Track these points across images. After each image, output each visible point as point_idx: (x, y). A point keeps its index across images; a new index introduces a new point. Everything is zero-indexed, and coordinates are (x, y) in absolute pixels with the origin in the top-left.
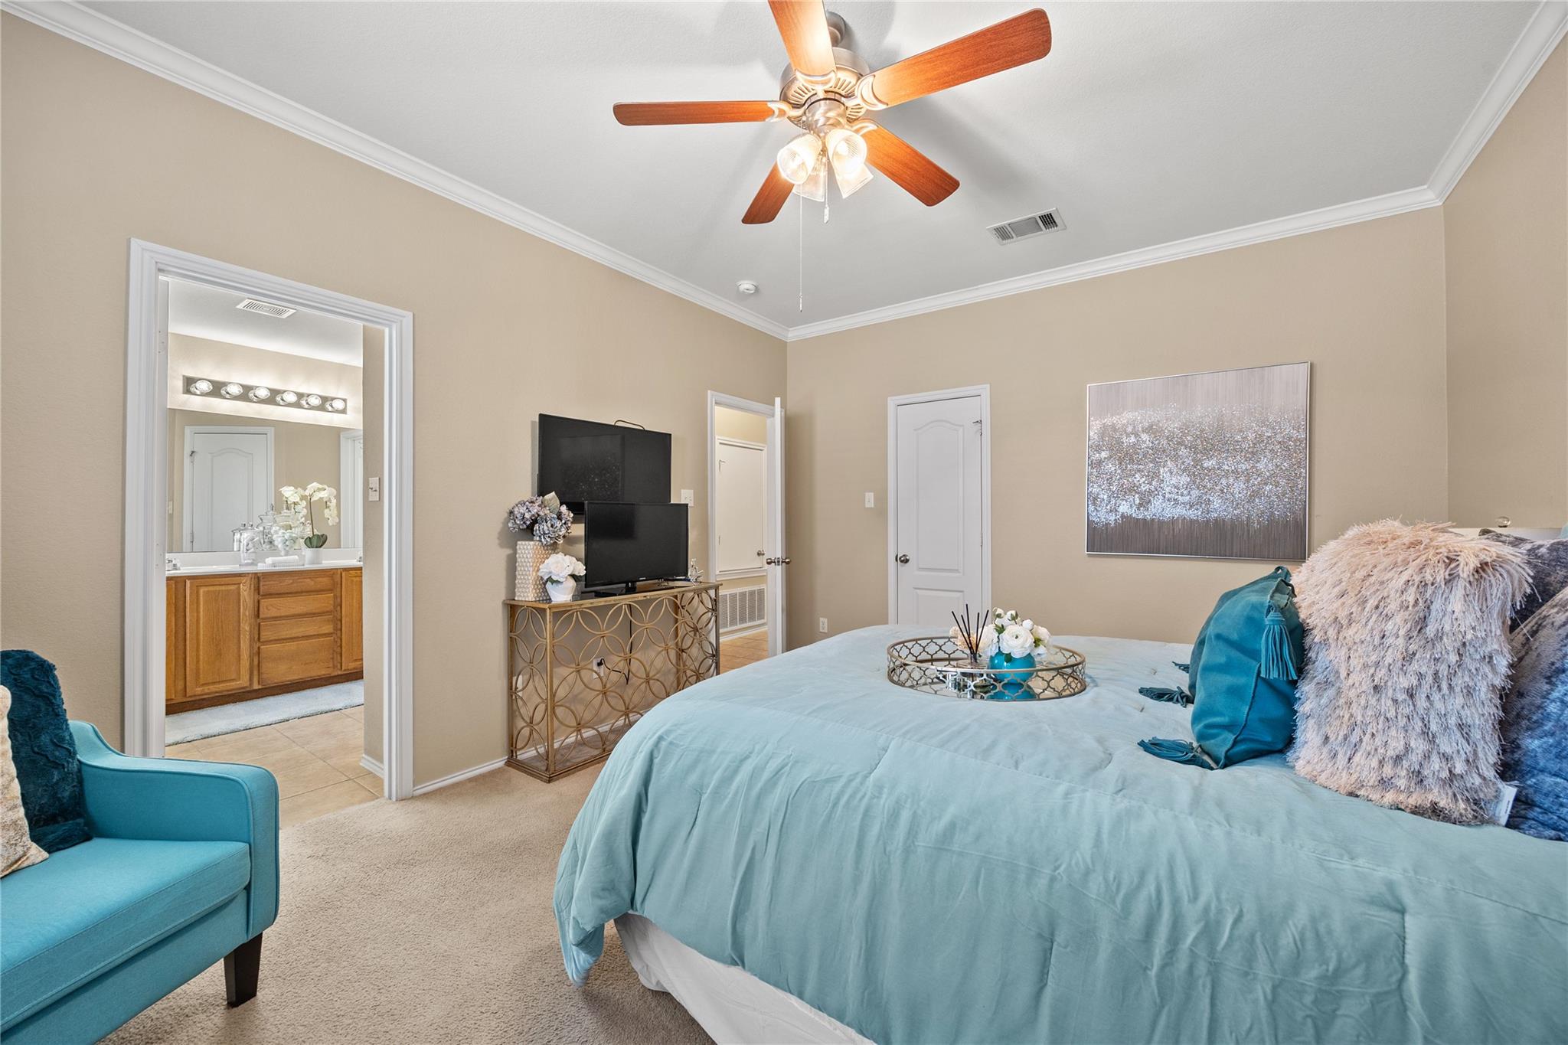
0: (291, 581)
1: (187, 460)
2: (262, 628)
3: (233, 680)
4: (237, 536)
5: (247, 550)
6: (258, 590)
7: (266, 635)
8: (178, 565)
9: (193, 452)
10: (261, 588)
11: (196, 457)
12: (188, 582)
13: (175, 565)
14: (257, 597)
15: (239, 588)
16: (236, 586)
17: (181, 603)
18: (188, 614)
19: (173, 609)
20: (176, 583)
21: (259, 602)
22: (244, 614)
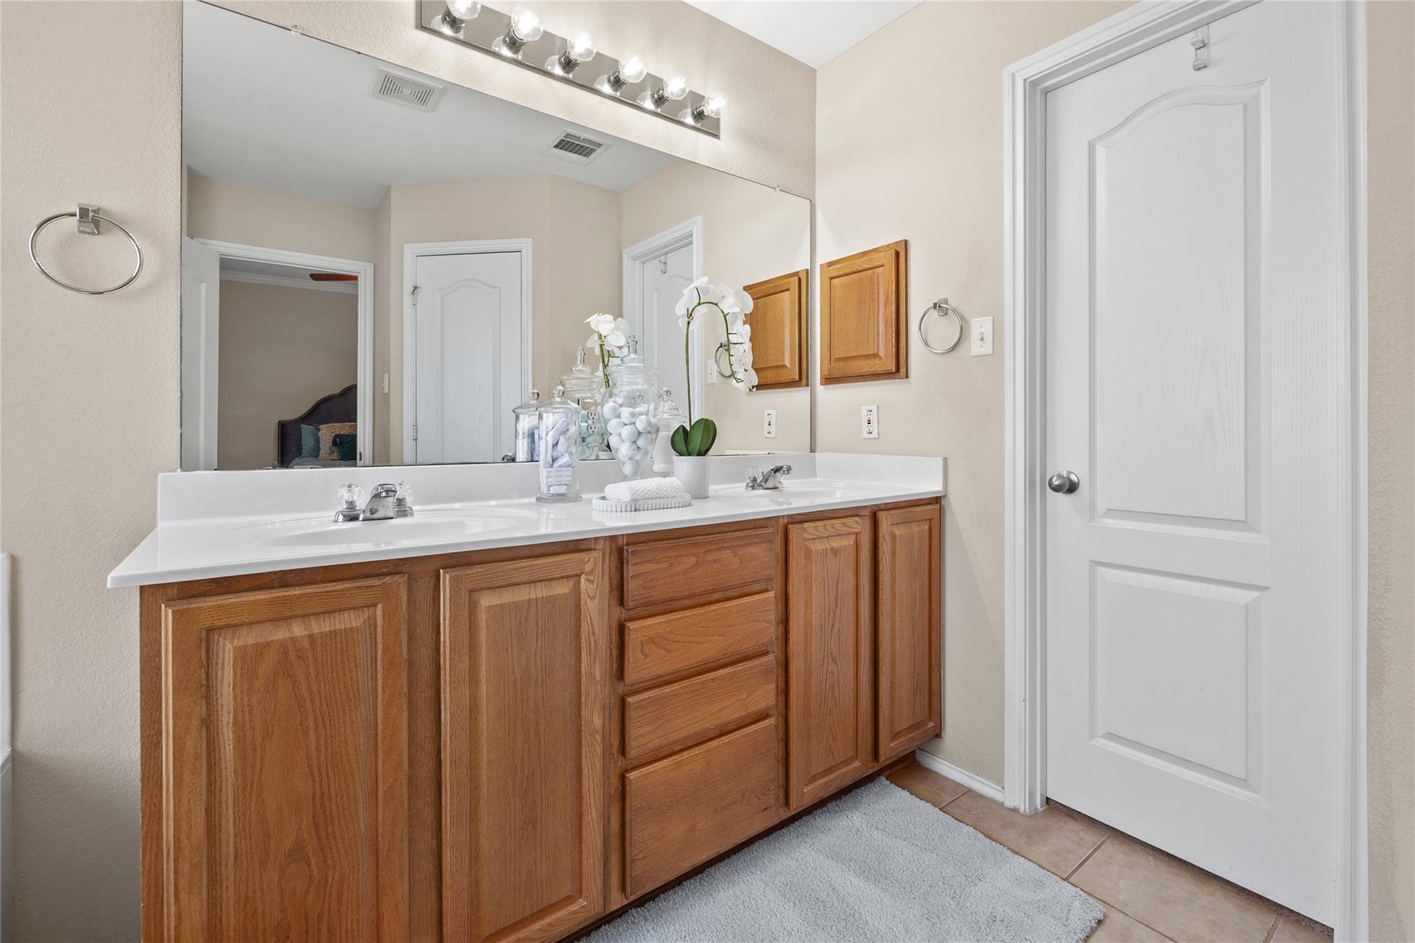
0: (694, 560)
1: (407, 300)
2: (632, 714)
3: (568, 900)
4: (526, 423)
5: (554, 460)
6: (619, 592)
7: (642, 737)
8: (409, 501)
9: (416, 288)
10: (632, 587)
11: (421, 295)
12: (446, 578)
13: (400, 502)
14: (618, 613)
15: (577, 590)
16: (572, 582)
17: (424, 652)
18: (446, 695)
19: (404, 681)
20: (412, 580)
21: (621, 629)
22: (591, 675)
